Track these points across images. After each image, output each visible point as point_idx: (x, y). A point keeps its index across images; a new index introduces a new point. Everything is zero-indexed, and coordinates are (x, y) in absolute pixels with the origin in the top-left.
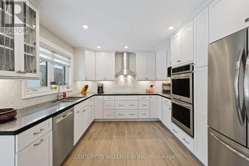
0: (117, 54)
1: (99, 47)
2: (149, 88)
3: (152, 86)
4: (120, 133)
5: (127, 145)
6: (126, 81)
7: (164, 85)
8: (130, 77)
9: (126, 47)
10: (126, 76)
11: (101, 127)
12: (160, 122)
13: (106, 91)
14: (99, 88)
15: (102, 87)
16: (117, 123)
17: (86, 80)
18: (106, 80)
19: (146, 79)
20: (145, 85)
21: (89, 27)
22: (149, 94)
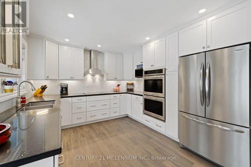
0: (85, 50)
1: (67, 40)
2: (116, 88)
3: (118, 85)
4: (99, 134)
5: (113, 142)
6: (94, 80)
7: (128, 84)
8: (97, 77)
9: (99, 46)
10: (93, 75)
11: (72, 134)
12: (127, 117)
13: (70, 92)
14: (62, 88)
15: (66, 88)
16: (90, 125)
17: (47, 79)
18: (72, 79)
19: (115, 79)
20: (112, 84)
21: (75, 16)
22: (117, 92)
